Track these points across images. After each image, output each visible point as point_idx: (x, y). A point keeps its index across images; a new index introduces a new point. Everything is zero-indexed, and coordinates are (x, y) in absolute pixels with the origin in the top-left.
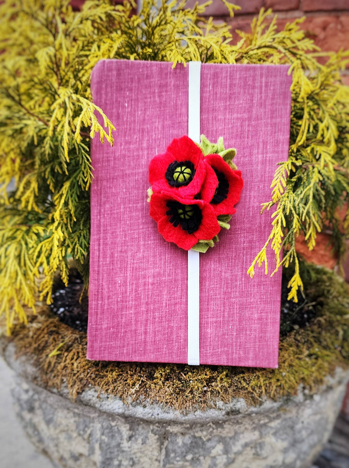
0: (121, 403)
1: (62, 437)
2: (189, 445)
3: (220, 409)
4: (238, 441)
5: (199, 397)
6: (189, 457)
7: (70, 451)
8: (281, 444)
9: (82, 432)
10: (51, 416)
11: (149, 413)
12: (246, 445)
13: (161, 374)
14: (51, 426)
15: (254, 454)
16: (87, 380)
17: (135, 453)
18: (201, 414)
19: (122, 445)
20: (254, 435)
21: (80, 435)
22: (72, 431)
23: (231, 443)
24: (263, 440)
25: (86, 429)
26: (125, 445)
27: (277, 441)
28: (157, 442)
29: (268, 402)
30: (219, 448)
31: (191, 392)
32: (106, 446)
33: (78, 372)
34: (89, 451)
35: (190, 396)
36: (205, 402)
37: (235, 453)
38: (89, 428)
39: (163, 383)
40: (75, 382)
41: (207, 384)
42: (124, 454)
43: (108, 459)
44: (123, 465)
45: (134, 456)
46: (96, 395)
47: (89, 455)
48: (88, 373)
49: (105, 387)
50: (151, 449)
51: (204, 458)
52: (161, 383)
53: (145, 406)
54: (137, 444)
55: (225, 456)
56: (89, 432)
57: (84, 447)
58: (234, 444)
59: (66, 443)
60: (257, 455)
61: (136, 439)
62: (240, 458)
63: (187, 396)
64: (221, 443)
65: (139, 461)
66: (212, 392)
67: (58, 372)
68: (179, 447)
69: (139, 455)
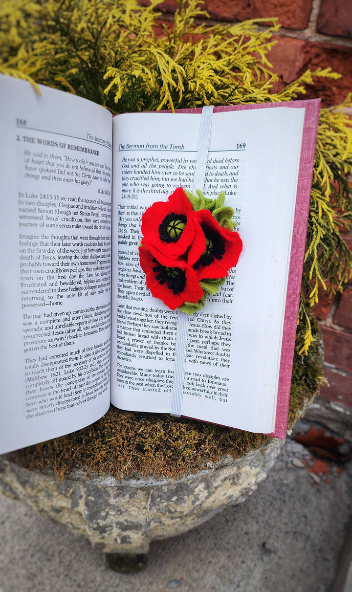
0: (113, 479)
1: (41, 496)
2: (174, 490)
3: (210, 469)
4: (218, 478)
5: (192, 463)
6: (174, 499)
7: (52, 506)
8: (254, 471)
9: (64, 492)
10: (27, 478)
11: (143, 484)
12: (225, 479)
13: (151, 446)
14: (27, 486)
15: (231, 484)
16: (74, 460)
17: (122, 506)
18: (193, 476)
19: (109, 501)
20: (233, 470)
21: (61, 493)
22: (52, 491)
23: (212, 480)
24: (240, 471)
25: (69, 489)
26: (112, 501)
27: (252, 469)
28: (145, 495)
29: (251, 451)
30: (202, 486)
31: (184, 460)
32: (93, 503)
33: (61, 451)
34: (72, 504)
35: (183, 464)
36: (196, 466)
37: (216, 488)
38: (71, 488)
39: (154, 455)
40: (60, 465)
41: (196, 447)
42: (111, 507)
43: (94, 513)
44: (110, 515)
45: (122, 508)
46: (86, 474)
47: (73, 508)
48: (73, 453)
49: (95, 467)
50: (139, 501)
51: (188, 497)
52: (152, 455)
53: (138, 479)
54: (124, 499)
55: (207, 491)
56: (71, 491)
57: (67, 502)
58: (214, 481)
59: (46, 500)
60: (234, 484)
61: (124, 495)
62: (220, 489)
63: (179, 465)
64: (203, 483)
65: (127, 510)
66: (202, 455)
67: (38, 453)
68: (165, 493)
69: (125, 506)
